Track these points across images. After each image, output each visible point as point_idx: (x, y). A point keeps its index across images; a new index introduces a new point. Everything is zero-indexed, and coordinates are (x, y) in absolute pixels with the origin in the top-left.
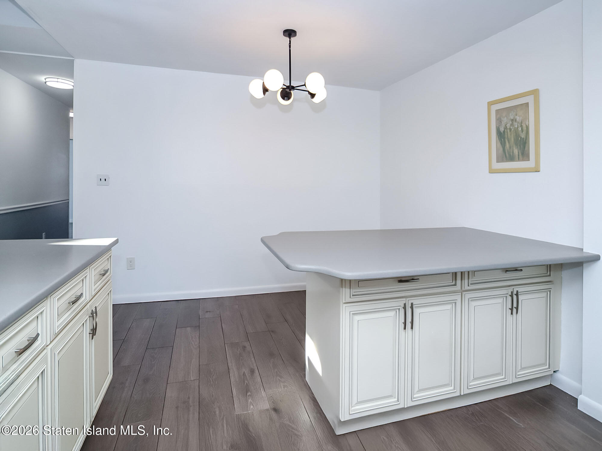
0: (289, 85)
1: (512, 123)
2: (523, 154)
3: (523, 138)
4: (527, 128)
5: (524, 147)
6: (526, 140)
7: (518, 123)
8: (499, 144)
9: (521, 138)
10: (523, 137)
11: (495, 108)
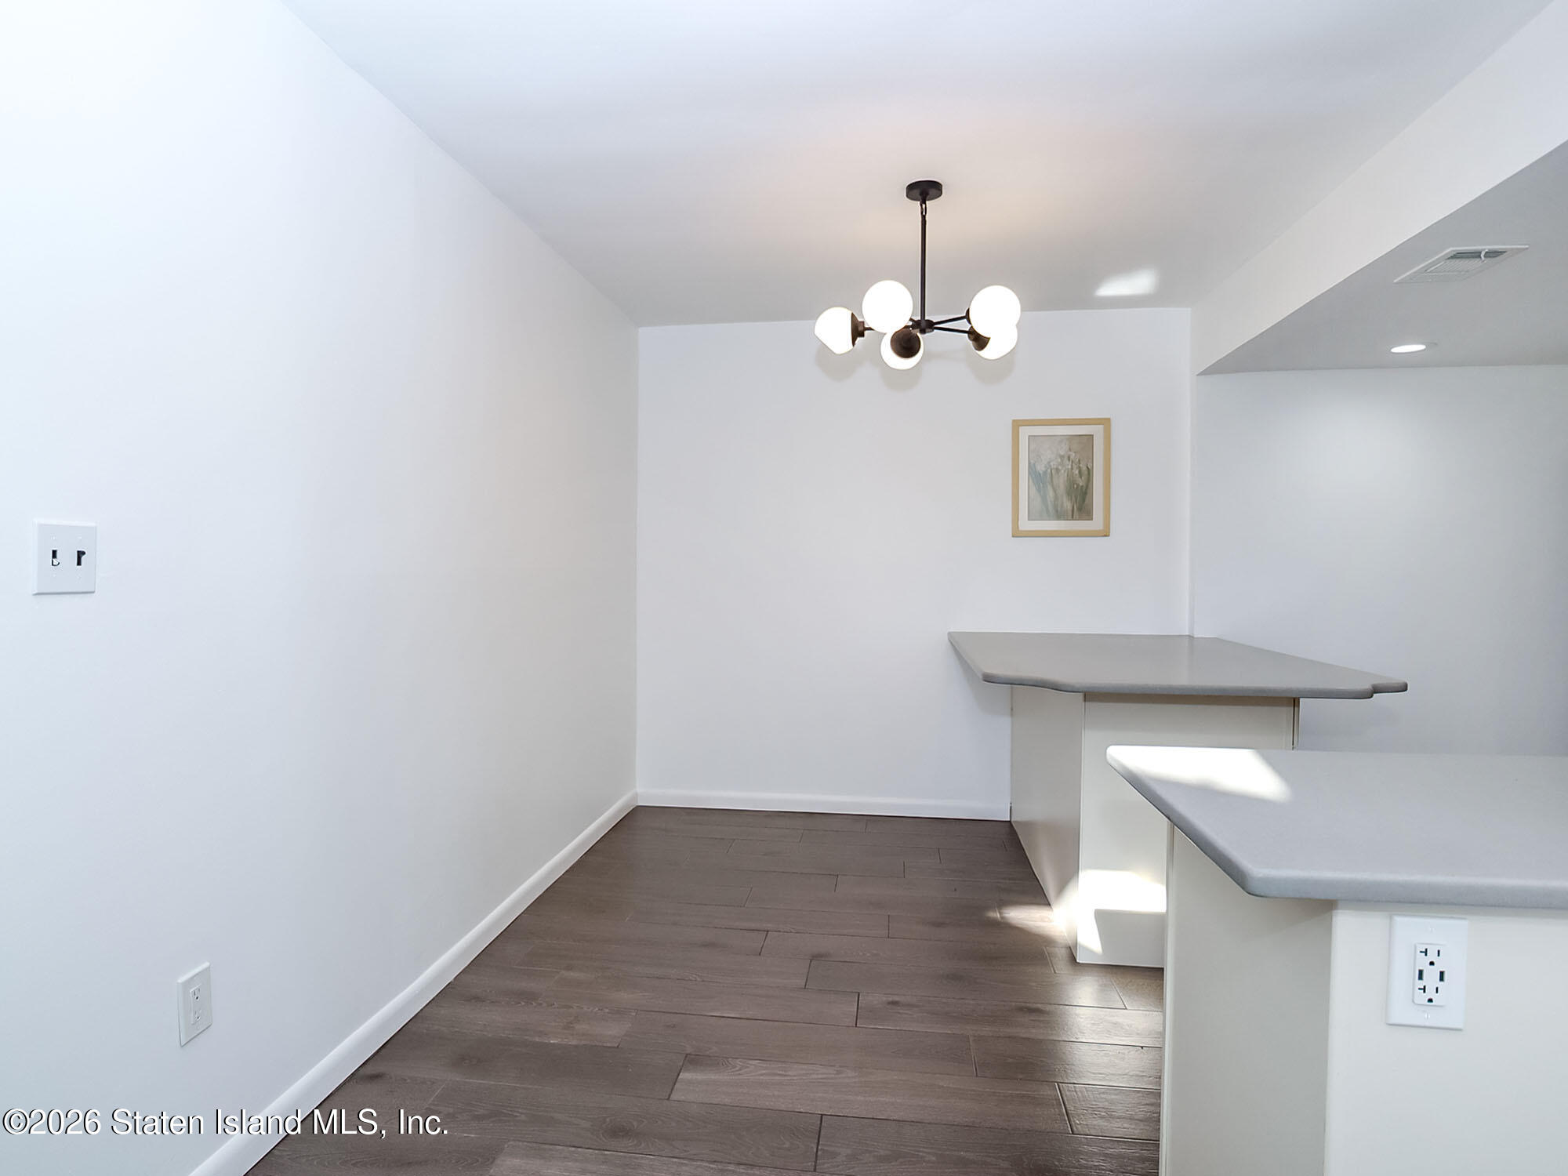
0: (919, 318)
1: (1062, 461)
2: (1080, 509)
3: (1082, 486)
4: (1090, 471)
5: (1084, 500)
6: (1087, 486)
7: (1072, 462)
8: (1034, 490)
9: (1078, 485)
10: (1081, 484)
11: (1025, 432)
